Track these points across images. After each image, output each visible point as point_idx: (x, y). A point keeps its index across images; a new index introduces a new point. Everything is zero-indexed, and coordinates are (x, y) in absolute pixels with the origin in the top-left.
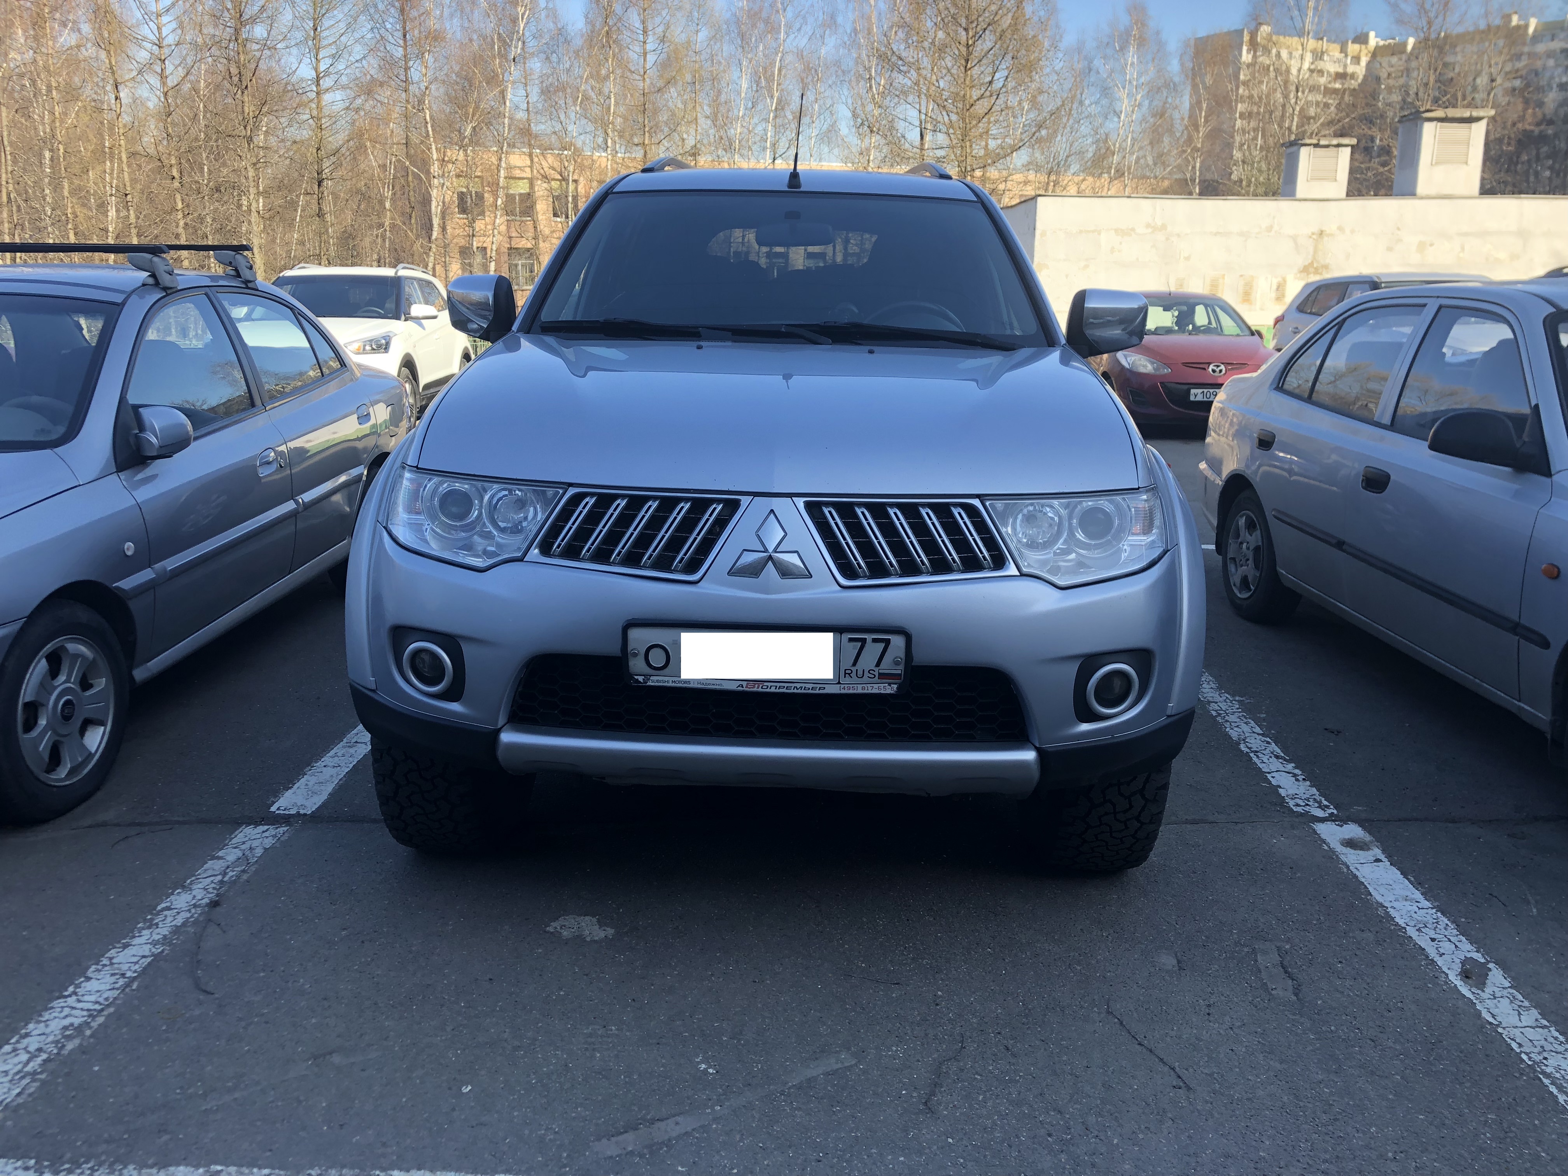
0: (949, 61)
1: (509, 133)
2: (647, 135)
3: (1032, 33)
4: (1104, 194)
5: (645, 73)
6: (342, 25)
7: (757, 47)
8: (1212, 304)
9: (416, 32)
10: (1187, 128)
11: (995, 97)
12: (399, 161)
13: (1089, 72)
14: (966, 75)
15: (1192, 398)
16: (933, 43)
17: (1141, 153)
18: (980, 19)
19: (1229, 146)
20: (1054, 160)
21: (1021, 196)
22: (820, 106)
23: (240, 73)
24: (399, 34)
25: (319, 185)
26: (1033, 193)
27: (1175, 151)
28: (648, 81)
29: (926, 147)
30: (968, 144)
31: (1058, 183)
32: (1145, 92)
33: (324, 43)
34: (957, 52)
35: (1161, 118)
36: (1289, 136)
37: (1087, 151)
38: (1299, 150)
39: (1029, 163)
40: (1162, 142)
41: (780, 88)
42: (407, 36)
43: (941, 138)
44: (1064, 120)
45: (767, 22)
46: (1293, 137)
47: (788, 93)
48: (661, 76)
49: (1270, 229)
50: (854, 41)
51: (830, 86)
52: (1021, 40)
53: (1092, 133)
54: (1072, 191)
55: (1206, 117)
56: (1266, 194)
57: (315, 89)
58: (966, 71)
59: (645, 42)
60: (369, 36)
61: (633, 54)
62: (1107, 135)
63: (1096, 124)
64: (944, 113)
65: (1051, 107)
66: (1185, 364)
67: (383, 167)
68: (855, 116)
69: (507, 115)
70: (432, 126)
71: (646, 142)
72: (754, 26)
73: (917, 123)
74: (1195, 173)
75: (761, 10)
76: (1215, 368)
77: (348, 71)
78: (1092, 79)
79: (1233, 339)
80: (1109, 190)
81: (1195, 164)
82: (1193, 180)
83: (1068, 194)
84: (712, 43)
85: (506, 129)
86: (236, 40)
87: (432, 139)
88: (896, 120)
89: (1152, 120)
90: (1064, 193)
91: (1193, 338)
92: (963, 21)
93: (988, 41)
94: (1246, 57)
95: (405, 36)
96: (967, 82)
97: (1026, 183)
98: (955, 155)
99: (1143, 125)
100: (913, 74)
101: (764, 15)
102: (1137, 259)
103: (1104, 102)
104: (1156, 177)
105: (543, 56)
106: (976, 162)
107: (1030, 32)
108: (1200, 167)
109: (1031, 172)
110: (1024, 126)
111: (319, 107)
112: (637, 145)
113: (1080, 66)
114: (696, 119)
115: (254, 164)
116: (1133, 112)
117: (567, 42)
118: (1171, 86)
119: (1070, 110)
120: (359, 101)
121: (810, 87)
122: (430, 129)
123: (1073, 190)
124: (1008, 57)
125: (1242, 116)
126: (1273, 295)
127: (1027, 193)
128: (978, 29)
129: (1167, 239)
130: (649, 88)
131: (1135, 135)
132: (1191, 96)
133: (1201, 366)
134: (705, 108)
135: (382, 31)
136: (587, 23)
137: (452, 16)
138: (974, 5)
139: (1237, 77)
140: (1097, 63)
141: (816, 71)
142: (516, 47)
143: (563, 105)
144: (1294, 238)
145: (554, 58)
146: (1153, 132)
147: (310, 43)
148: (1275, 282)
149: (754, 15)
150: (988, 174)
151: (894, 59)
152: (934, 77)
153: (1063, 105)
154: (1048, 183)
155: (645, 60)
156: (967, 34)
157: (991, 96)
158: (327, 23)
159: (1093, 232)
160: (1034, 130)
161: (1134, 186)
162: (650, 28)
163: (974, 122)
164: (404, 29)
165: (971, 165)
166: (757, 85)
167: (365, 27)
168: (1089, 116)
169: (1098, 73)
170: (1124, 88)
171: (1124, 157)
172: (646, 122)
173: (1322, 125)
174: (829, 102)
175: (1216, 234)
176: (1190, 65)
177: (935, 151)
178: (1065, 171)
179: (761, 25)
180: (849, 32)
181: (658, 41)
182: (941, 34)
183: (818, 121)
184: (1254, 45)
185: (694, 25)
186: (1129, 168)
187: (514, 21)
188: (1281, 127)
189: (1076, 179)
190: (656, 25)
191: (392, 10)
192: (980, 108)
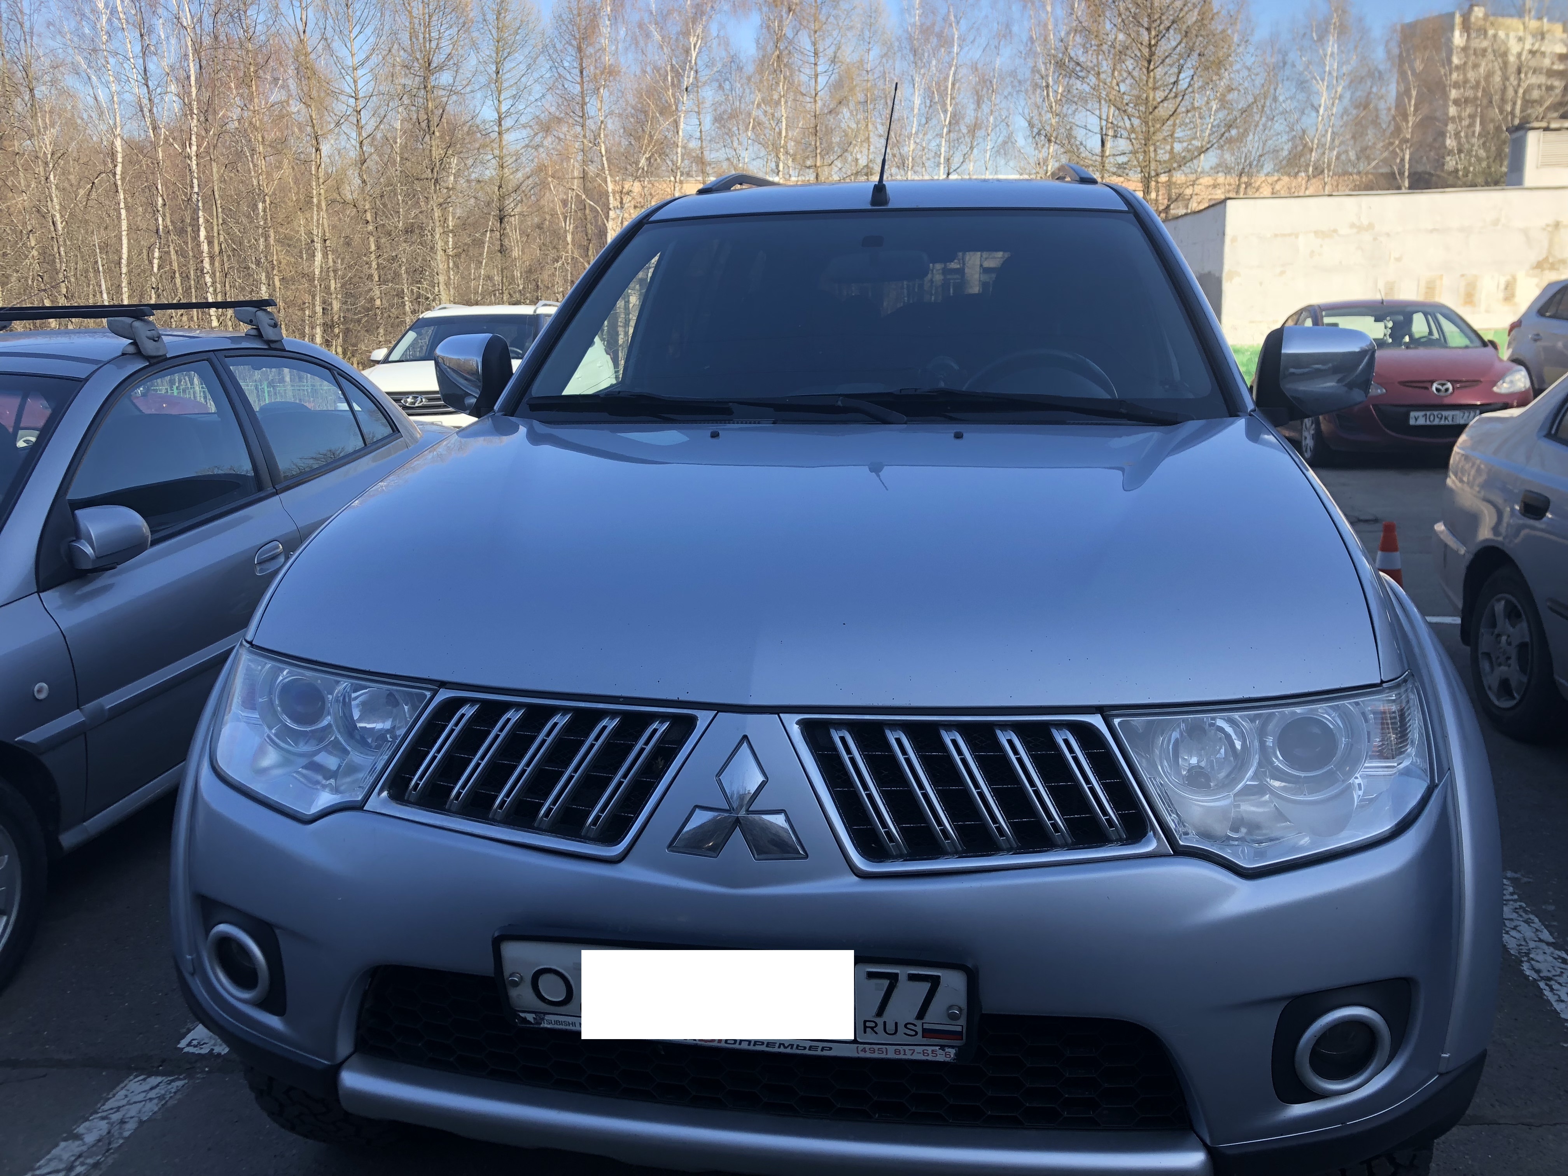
0: (1130, 64)
1: (682, 162)
2: (818, 156)
3: (1220, 28)
4: (1301, 194)
5: (816, 94)
6: (523, 67)
7: (930, 62)
8: (1432, 311)
9: (592, 68)
10: (1394, 118)
11: (1180, 98)
12: (577, 195)
13: (1284, 66)
14: (1149, 77)
15: (1412, 422)
16: (1113, 46)
17: (1343, 148)
18: (1164, 18)
19: (1442, 134)
20: (1245, 161)
21: (1210, 200)
22: (995, 118)
23: (428, 119)
24: (577, 71)
25: (501, 222)
26: (1223, 197)
27: (1381, 144)
28: (820, 104)
29: (1107, 153)
30: (1152, 149)
31: (1251, 184)
32: (1347, 82)
33: (505, 85)
34: (1139, 54)
35: (1364, 109)
36: (1512, 120)
37: (1282, 149)
38: (1525, 134)
39: (1218, 165)
40: (1367, 134)
41: (954, 102)
42: (584, 73)
43: (1123, 144)
44: (1257, 117)
45: (940, 36)
46: (1517, 122)
47: (962, 107)
48: (832, 97)
49: (1496, 222)
50: (1030, 50)
51: (1006, 97)
52: (1208, 36)
53: (1287, 129)
54: (1265, 193)
55: (1415, 105)
56: (1487, 184)
57: (497, 129)
58: (1148, 72)
59: (815, 64)
60: (548, 75)
61: (803, 77)
62: (1304, 132)
63: (1292, 120)
64: (1126, 118)
65: (1242, 104)
66: (1404, 383)
67: (565, 203)
68: (1031, 125)
69: (680, 144)
70: (607, 159)
71: (818, 164)
72: (927, 40)
73: (1098, 130)
74: (1404, 166)
75: (934, 24)
76: (1440, 387)
77: (528, 109)
78: (1287, 73)
79: (1460, 352)
80: (1306, 189)
81: (1404, 155)
82: (1401, 174)
83: (1262, 196)
84: (884, 60)
85: (680, 158)
86: (425, 87)
87: (607, 172)
88: (1074, 127)
89: (1354, 112)
90: (1257, 195)
91: (1412, 353)
92: (1145, 22)
93: (1172, 39)
94: (1458, 39)
95: (581, 73)
96: (1150, 85)
97: (1215, 186)
98: (1138, 161)
99: (1345, 118)
100: (1093, 80)
101: (937, 29)
102: (1341, 262)
103: (1301, 96)
104: (1359, 173)
105: (717, 84)
106: (1160, 167)
107: (1217, 26)
108: (1410, 159)
109: (1220, 174)
110: (1212, 126)
111: (501, 147)
112: (809, 167)
113: (1273, 60)
114: (868, 138)
115: (441, 205)
116: (1333, 104)
117: (740, 69)
118: (1377, 76)
119: (1263, 107)
120: (538, 139)
121: (985, 99)
122: (605, 162)
123: (1266, 191)
124: (1195, 56)
125: (1456, 102)
126: (1501, 295)
127: (1216, 197)
128: (1162, 27)
129: (1375, 239)
130: (821, 109)
131: (1335, 130)
132: (1398, 83)
133: (1424, 384)
134: (879, 126)
135: (561, 70)
136: (758, 48)
137: (626, 49)
138: (1156, 4)
139: (1450, 61)
140: (1292, 56)
141: (991, 82)
142: (689, 77)
143: (737, 132)
144: (1525, 232)
145: (727, 86)
146: (1356, 125)
147: (493, 86)
148: (1503, 281)
149: (926, 31)
150: (1174, 179)
151: (1072, 65)
152: (1115, 81)
153: (1255, 102)
154: (1239, 185)
155: (816, 82)
156: (1149, 33)
157: (1176, 97)
158: (508, 65)
159: (1290, 235)
160: (1223, 130)
161: (1335, 183)
162: (821, 50)
163: (1158, 126)
164: (581, 65)
165: (1155, 170)
166: (931, 101)
167: (544, 67)
168: (1284, 112)
169: (1294, 66)
170: (1323, 80)
171: (1324, 153)
172: (818, 144)
173: (1548, 109)
174: (1004, 113)
175: (1432, 231)
176: (1396, 51)
177: (1117, 158)
178: (1258, 172)
179: (934, 40)
180: (1025, 40)
181: (829, 62)
182: (1121, 37)
183: (993, 134)
184: (1466, 27)
185: (866, 43)
186: (1329, 165)
187: (687, 51)
188: (1501, 111)
189: (1270, 179)
190: (827, 47)
191: (570, 49)
192: (1163, 111)
